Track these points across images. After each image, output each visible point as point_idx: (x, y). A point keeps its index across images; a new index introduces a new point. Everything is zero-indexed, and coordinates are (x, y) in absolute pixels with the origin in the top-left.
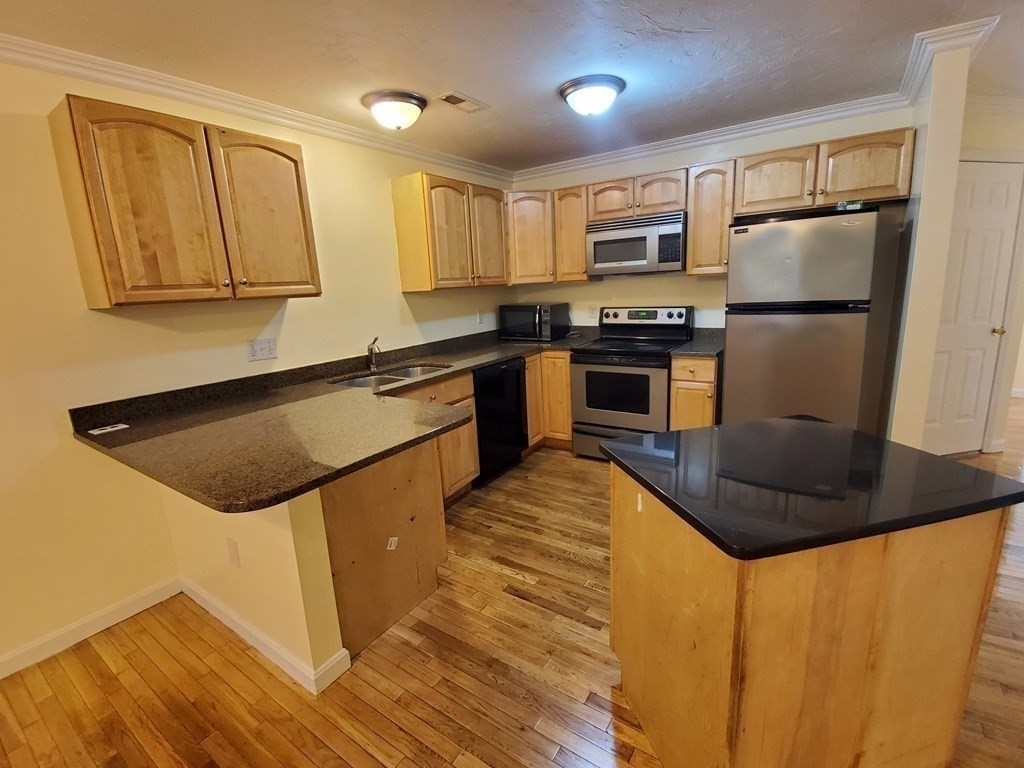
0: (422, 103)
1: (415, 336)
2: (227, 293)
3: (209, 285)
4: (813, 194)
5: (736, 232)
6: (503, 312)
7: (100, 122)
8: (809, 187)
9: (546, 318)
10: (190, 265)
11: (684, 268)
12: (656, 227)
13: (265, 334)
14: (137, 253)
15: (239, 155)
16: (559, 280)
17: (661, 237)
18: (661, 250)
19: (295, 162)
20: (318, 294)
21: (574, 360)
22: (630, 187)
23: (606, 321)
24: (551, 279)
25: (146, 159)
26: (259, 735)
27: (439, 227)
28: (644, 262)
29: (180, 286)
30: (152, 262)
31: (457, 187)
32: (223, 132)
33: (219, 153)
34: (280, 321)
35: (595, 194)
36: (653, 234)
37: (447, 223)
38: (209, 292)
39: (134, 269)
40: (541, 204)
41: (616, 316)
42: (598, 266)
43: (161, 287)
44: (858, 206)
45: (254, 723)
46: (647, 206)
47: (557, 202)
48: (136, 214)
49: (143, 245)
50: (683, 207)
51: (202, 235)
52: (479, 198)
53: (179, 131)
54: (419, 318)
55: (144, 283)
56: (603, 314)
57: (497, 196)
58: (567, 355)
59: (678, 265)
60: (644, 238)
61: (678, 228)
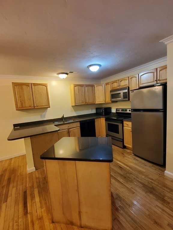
0: (67, 74)
1: (74, 114)
2: (33, 108)
3: (30, 107)
4: (156, 81)
5: (132, 92)
6: (97, 109)
7: (16, 86)
8: (155, 79)
9: (103, 111)
10: (27, 104)
11: (129, 100)
12: (122, 91)
13: (44, 114)
14: (20, 103)
15: (36, 87)
16: (106, 102)
17: (123, 93)
18: (123, 96)
19: (46, 86)
20: (50, 107)
21: (106, 120)
22: (118, 82)
23: (117, 111)
24: (104, 102)
25: (22, 90)
26: (18, 176)
27: (76, 94)
28: (120, 99)
29: (26, 107)
30: (22, 104)
31: (81, 86)
32: (34, 84)
33: (33, 87)
34: (47, 111)
35: (112, 84)
36: (122, 92)
37: (78, 93)
38: (30, 108)
39: (19, 105)
40: (102, 87)
41: (119, 110)
42: (112, 99)
43: (23, 107)
44: (159, 84)
45: (19, 174)
46: (121, 86)
47: (105, 86)
48: (20, 98)
49: (21, 102)
50: (128, 86)
51: (29, 99)
52: (87, 87)
53: (27, 85)
54: (75, 111)
55: (20, 107)
56: (117, 110)
57: (92, 86)
58: (104, 119)
59: (127, 99)
60: (120, 93)
61: (126, 91)
